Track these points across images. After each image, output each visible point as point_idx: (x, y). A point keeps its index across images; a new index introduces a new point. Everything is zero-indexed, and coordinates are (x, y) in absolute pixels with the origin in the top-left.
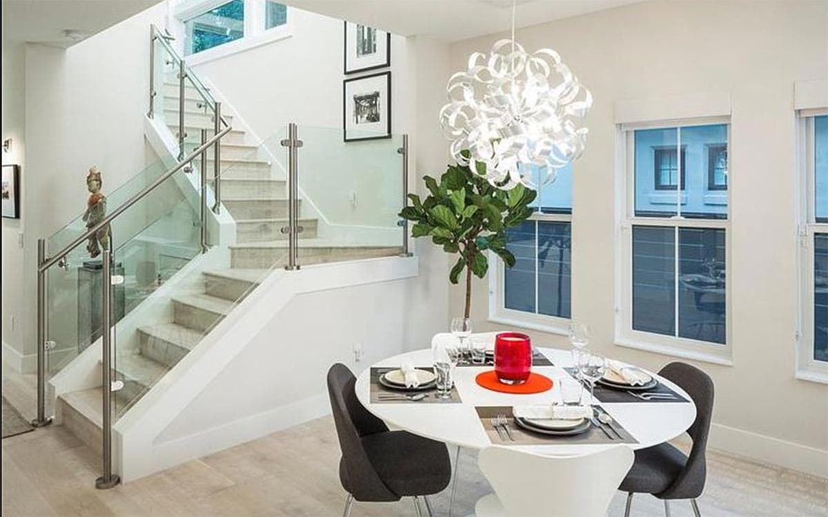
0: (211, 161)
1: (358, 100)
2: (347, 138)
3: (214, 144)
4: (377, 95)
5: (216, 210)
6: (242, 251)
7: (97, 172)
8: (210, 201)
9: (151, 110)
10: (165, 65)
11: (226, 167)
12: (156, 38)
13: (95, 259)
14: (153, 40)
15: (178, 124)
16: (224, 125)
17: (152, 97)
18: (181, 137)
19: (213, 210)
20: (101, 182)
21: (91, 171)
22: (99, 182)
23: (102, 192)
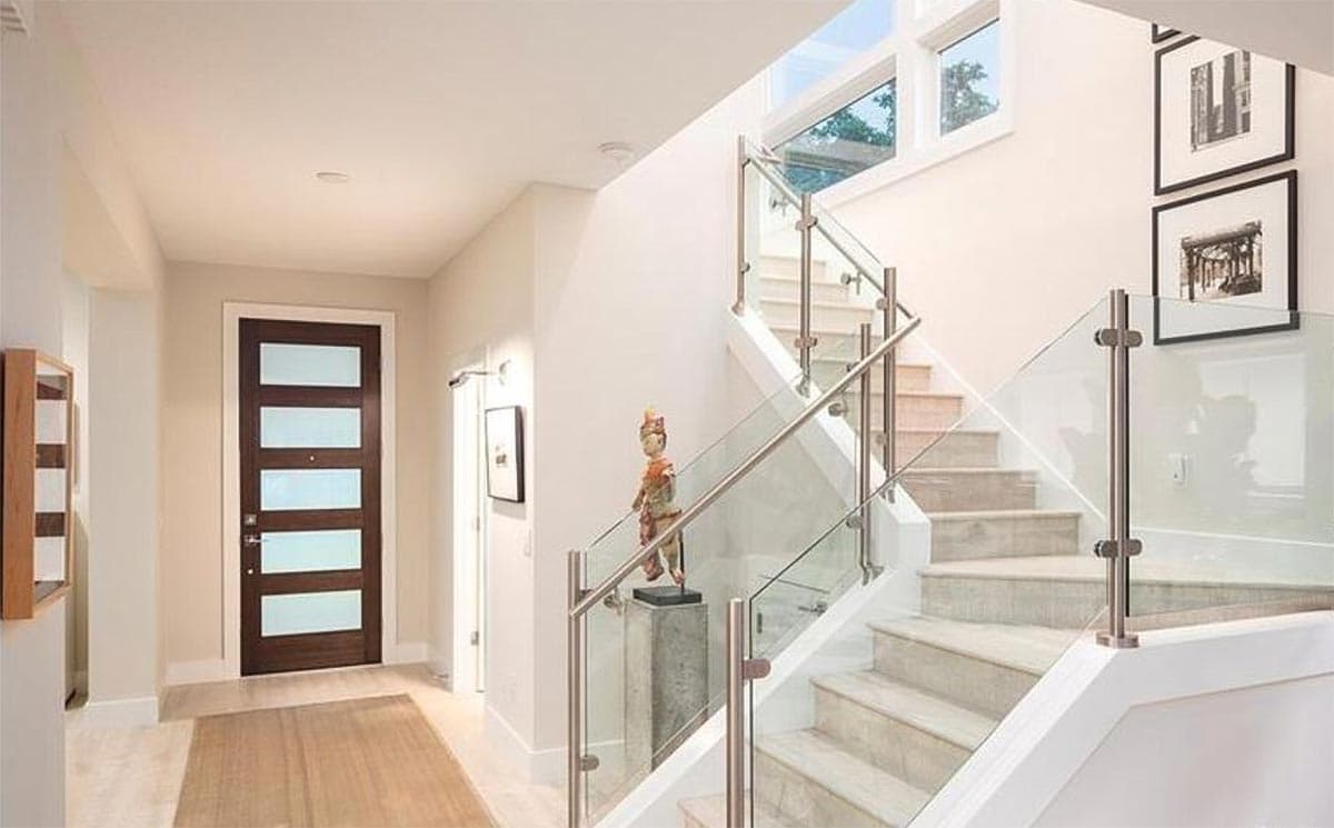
0: (878, 395)
1: (1192, 250)
2: (1163, 336)
4: (1253, 232)
5: (887, 494)
6: (945, 581)
7: (656, 417)
8: (877, 477)
11: (908, 407)
12: (749, 161)
13: (653, 584)
14: (744, 166)
16: (903, 315)
17: (742, 274)
18: (805, 343)
19: (883, 495)
20: (665, 436)
21: (647, 417)
22: (661, 436)
23: (667, 455)
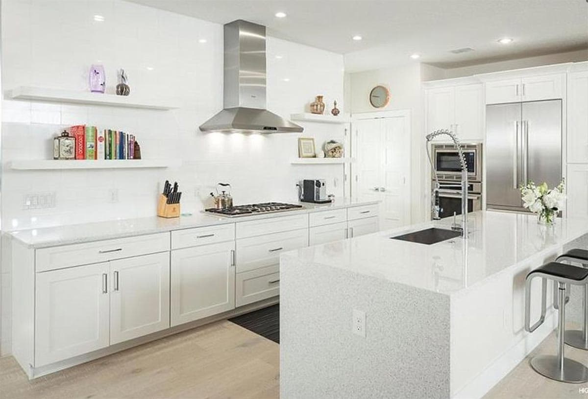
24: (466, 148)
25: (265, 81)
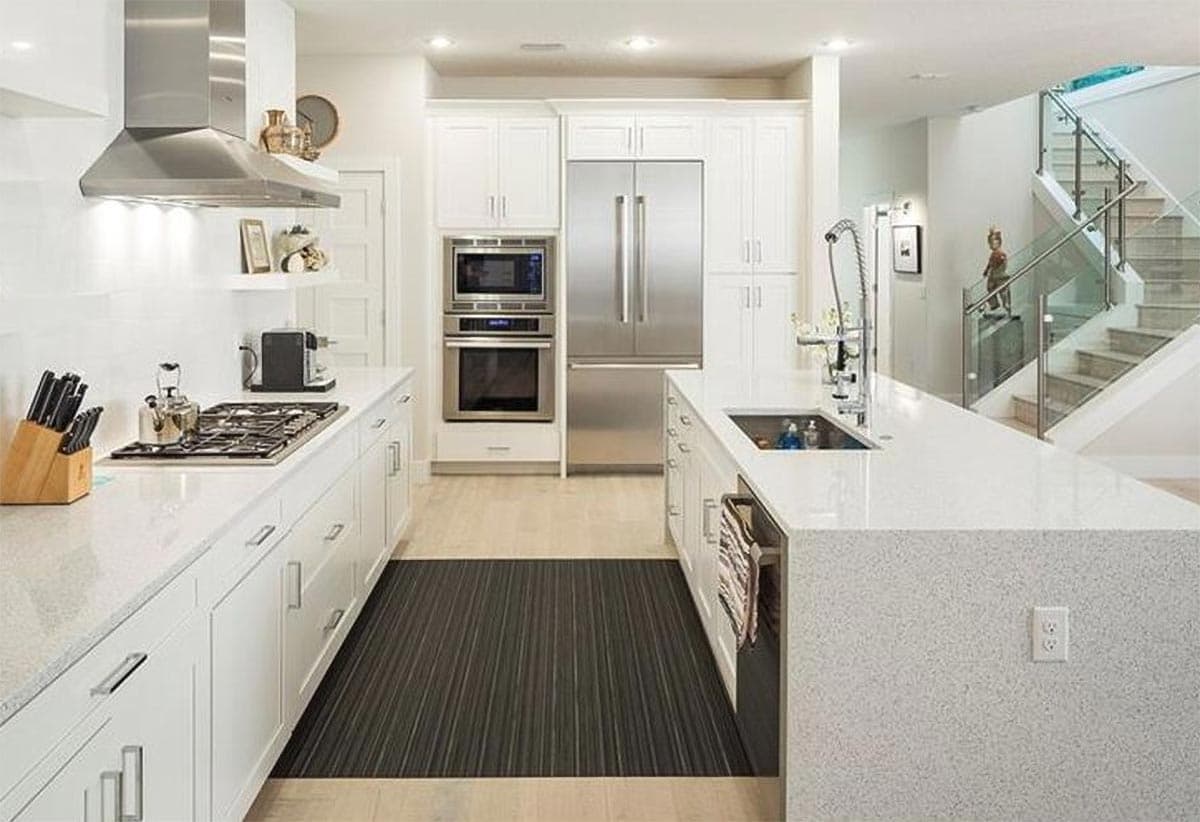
0: (1116, 219)
3: (1117, 205)
5: (1121, 268)
6: (1151, 310)
7: (996, 231)
8: (1115, 259)
9: (1041, 167)
10: (1057, 122)
11: (1130, 223)
15: (1074, 179)
17: (1041, 154)
18: (1077, 195)
19: (1118, 267)
20: (1000, 241)
21: (990, 231)
22: (998, 240)
23: (1002, 249)
24: (523, 245)
25: (244, 74)
